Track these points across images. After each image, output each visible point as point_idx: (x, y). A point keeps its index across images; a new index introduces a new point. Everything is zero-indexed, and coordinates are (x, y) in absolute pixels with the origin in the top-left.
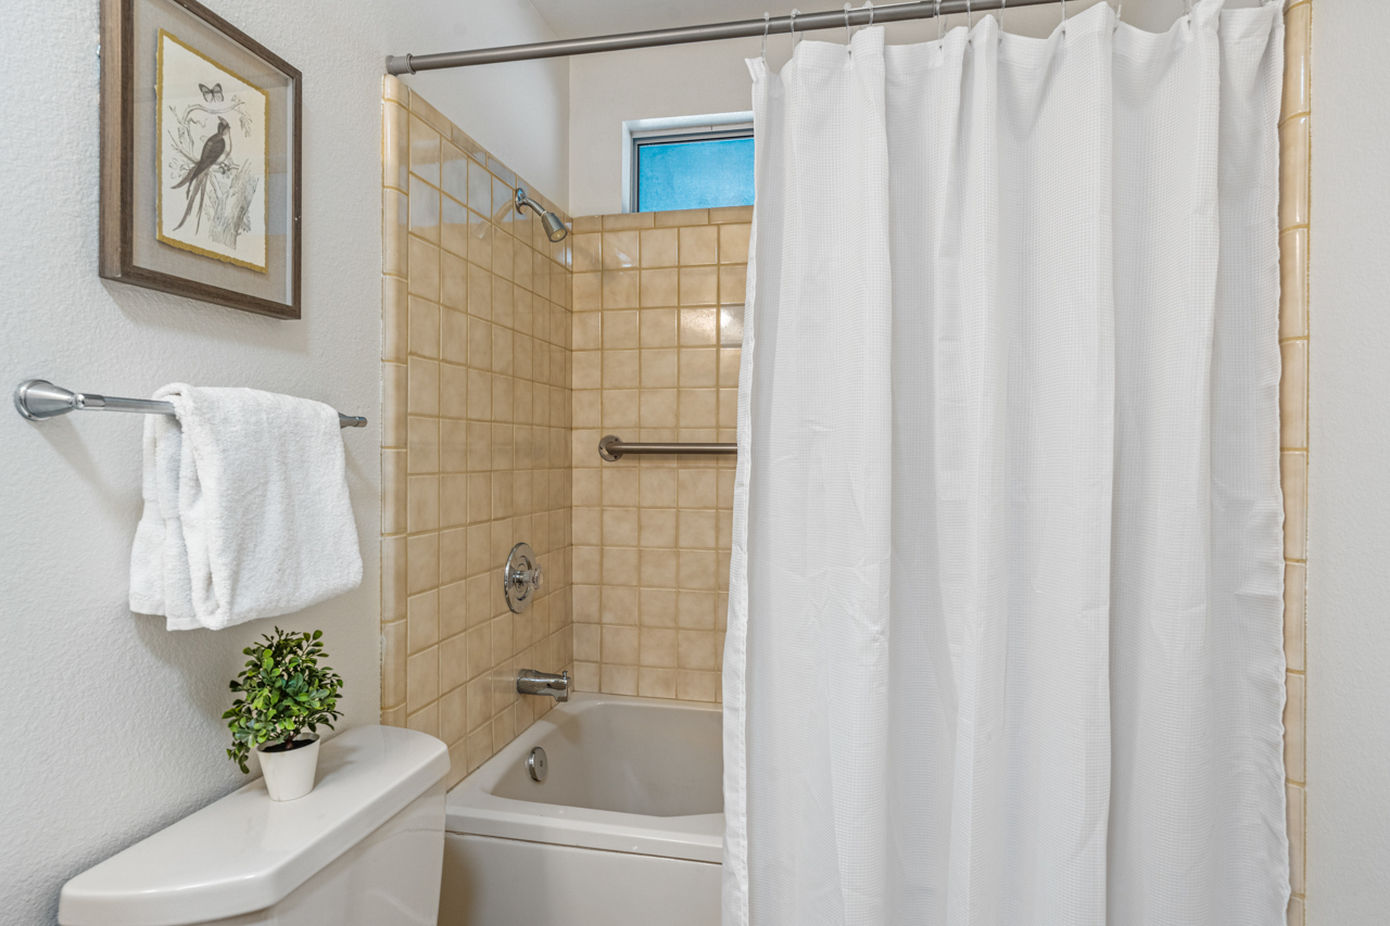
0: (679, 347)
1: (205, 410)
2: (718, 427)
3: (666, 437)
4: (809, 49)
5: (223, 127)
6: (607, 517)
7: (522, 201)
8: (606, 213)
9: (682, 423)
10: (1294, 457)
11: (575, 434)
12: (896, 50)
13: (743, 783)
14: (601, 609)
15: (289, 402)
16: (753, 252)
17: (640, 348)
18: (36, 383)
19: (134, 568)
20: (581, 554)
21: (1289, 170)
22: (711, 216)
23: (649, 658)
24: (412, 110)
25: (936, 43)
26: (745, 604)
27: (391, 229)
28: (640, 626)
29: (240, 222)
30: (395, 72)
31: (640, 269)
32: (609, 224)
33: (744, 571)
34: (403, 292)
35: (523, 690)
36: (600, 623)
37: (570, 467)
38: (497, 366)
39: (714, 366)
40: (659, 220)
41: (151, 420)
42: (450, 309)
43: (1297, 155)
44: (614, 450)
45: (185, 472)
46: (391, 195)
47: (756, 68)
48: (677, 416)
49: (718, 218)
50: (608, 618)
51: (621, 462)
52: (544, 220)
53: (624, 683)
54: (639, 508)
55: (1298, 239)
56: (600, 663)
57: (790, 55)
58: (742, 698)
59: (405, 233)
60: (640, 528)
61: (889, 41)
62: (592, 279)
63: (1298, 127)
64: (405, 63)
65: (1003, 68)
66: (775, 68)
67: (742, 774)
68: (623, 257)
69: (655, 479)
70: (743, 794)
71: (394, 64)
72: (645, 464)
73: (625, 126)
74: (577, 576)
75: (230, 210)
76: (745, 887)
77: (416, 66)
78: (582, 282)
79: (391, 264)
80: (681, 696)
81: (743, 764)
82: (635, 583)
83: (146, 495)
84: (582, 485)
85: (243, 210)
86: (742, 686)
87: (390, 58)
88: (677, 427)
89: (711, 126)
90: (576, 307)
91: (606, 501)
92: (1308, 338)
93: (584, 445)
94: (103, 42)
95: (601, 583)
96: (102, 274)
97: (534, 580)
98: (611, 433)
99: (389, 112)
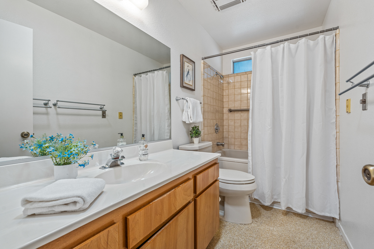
0: (241, 94)
1: (190, 100)
2: (247, 106)
3: (239, 108)
4: (260, 50)
5: (189, 70)
6: (229, 121)
7: (217, 74)
8: (229, 74)
9: (242, 106)
10: (337, 101)
11: (224, 109)
12: (273, 49)
13: (251, 149)
14: (228, 136)
15: (196, 100)
16: (252, 78)
17: (234, 95)
18: (177, 97)
19: (183, 116)
20: (225, 127)
21: (336, 58)
22: (246, 73)
23: (236, 143)
24: (205, 64)
25: (279, 46)
26: (251, 125)
27: (203, 79)
28: (235, 138)
29: (190, 80)
30: (203, 59)
31: (234, 82)
32: (229, 76)
33: (251, 121)
34: (204, 87)
35: (218, 145)
36: (228, 138)
37: (223, 114)
38: (214, 97)
39: (247, 97)
40: (237, 74)
41: (185, 101)
42: (209, 89)
43: (337, 56)
44: (230, 111)
45: (188, 106)
46: (203, 75)
47: (252, 53)
48: (241, 105)
49: (247, 73)
50: (229, 137)
51: (231, 113)
52: (220, 76)
53: (232, 147)
54: (234, 120)
55: (337, 69)
56: (228, 144)
57: (257, 51)
58: (251, 138)
59: (204, 80)
60: (235, 123)
61: (271, 47)
62: (227, 84)
63: (337, 52)
64: (204, 58)
65: (289, 49)
66: (255, 52)
67: (251, 148)
68: (231, 81)
69: (237, 115)
70: (251, 151)
71: (203, 58)
72: (235, 113)
73: (232, 60)
74: (224, 131)
75: (189, 79)
76: (251, 163)
77: (206, 58)
78: (225, 85)
79: (202, 84)
80: (242, 149)
81: (251, 147)
82: (234, 131)
83: (184, 109)
84: (225, 116)
85: (190, 79)
86: (251, 137)
87: (202, 58)
88: (241, 107)
89: (246, 58)
90: (224, 89)
91: (229, 119)
92: (339, 83)
93: (226, 110)
94: (181, 63)
95: (228, 132)
96: (181, 87)
97: (219, 129)
98: (230, 108)
99: (202, 65)
